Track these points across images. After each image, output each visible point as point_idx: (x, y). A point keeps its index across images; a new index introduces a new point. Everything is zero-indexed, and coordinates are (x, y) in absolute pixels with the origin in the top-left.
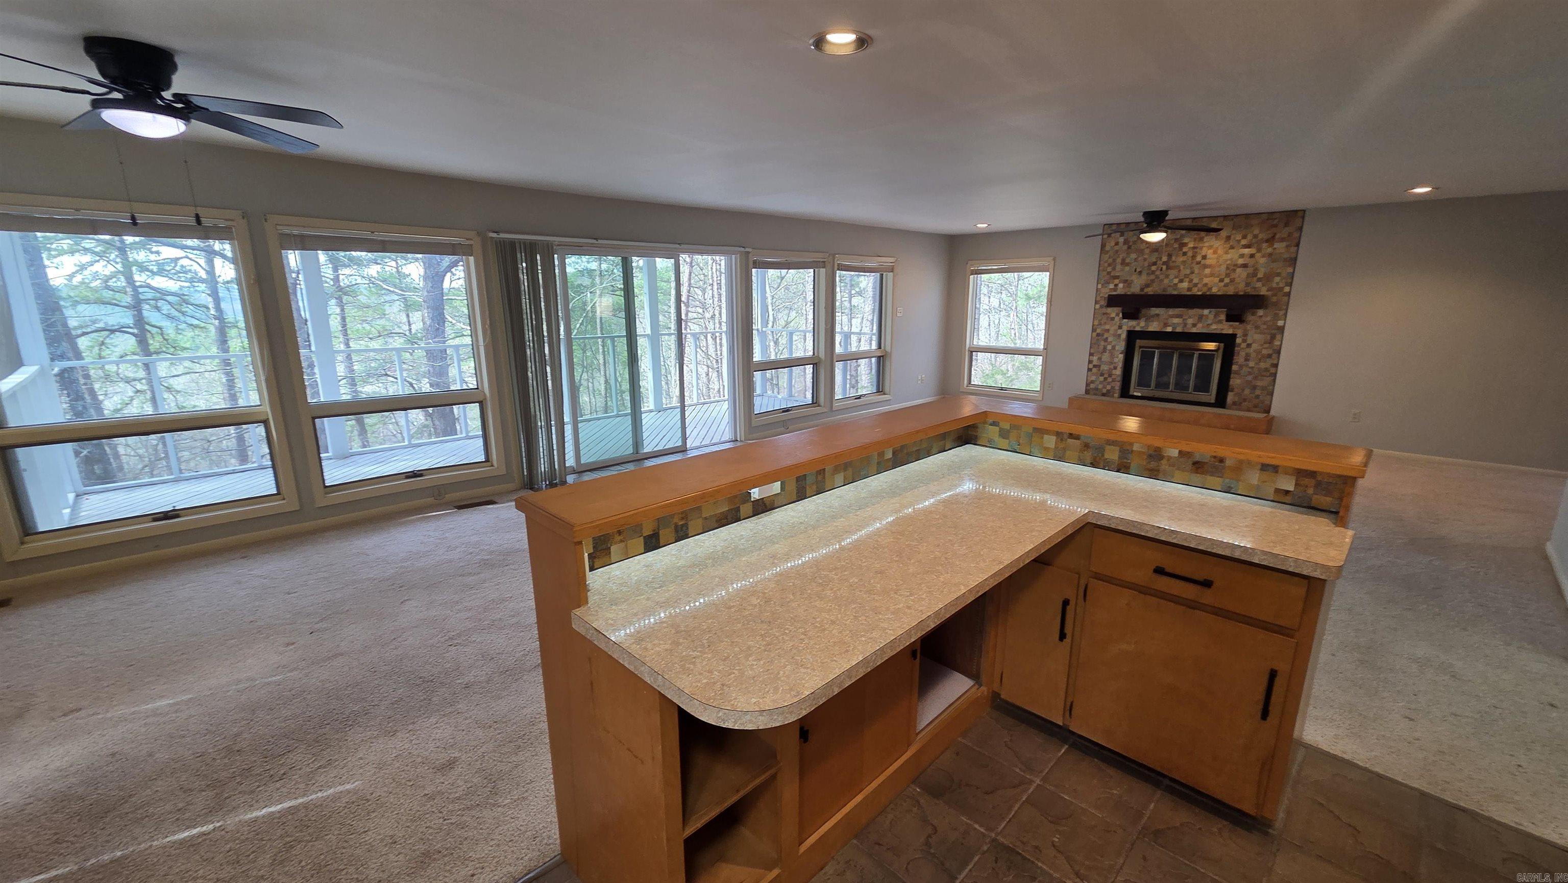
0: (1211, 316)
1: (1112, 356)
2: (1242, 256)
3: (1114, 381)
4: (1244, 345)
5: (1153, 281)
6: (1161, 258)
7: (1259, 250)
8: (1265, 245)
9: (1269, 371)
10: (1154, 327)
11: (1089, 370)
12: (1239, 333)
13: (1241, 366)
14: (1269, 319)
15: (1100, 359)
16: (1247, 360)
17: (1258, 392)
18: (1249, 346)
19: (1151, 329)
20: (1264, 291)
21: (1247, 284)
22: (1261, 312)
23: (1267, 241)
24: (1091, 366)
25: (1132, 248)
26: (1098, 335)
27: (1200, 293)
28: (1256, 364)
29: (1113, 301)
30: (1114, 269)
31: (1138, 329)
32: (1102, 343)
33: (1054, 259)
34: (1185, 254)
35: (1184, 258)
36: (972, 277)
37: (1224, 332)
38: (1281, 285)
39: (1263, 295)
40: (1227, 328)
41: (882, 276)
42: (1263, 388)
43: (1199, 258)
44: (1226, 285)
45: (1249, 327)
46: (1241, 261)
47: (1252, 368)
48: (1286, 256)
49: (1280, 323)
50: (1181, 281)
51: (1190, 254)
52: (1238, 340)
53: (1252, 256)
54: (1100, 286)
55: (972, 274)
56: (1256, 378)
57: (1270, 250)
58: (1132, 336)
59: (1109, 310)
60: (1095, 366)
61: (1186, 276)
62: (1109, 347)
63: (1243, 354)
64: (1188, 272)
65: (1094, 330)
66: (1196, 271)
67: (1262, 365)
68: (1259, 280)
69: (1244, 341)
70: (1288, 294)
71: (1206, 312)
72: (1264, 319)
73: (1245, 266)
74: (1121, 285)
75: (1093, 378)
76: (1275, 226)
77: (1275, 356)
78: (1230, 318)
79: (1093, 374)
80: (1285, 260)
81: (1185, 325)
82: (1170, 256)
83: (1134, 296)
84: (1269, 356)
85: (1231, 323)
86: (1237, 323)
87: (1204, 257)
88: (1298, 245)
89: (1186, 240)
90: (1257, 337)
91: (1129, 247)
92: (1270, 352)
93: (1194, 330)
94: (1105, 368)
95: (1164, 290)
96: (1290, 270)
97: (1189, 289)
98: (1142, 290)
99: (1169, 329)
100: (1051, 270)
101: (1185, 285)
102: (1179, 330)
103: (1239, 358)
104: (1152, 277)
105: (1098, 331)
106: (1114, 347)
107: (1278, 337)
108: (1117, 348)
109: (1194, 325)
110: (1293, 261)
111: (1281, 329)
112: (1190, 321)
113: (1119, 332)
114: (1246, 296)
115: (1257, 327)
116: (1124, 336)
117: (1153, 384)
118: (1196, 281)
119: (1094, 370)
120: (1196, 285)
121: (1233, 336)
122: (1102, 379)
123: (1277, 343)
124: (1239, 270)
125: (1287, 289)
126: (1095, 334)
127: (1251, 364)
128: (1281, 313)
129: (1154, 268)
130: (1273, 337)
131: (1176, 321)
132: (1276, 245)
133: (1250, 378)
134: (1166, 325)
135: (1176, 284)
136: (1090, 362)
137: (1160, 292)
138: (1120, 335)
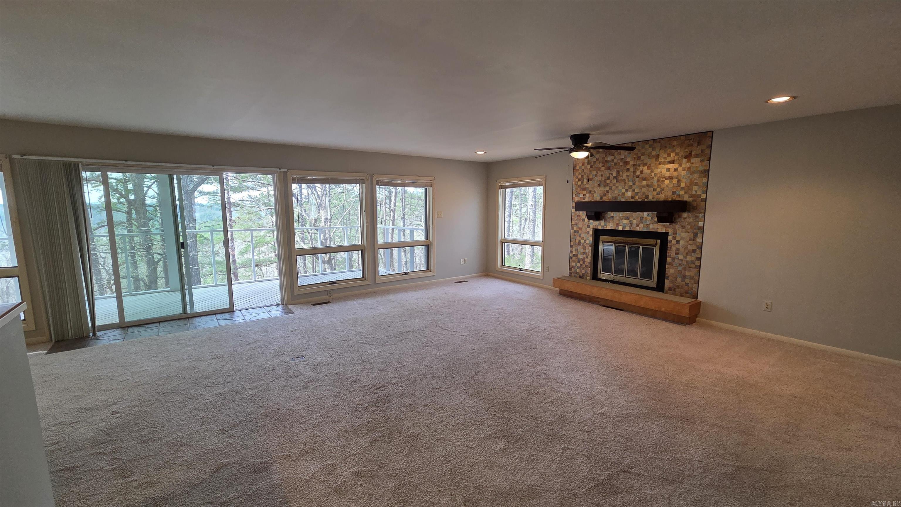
0: (649, 218)
1: (584, 248)
2: (668, 170)
3: (586, 266)
4: (674, 242)
5: (608, 191)
6: (612, 174)
7: (680, 165)
8: (684, 161)
9: (694, 264)
10: (610, 226)
11: (571, 258)
12: (670, 231)
13: (673, 259)
14: (691, 220)
15: (577, 250)
16: (677, 254)
17: (687, 281)
18: (678, 242)
19: (609, 228)
20: (686, 198)
21: (674, 193)
22: (685, 215)
23: (686, 157)
24: (571, 255)
25: (593, 167)
26: (575, 232)
27: (640, 200)
28: (685, 257)
29: (580, 206)
30: (582, 183)
31: (600, 228)
32: (578, 238)
33: (546, 177)
34: (628, 170)
35: (628, 173)
37: (659, 231)
38: (699, 192)
39: (686, 202)
40: (660, 228)
41: (426, 190)
42: (691, 278)
43: (638, 173)
44: (658, 194)
45: (677, 226)
46: (668, 174)
47: (682, 260)
48: (701, 168)
49: (701, 224)
50: (627, 191)
51: (632, 170)
52: (670, 238)
53: (676, 170)
54: (574, 196)
55: (500, 189)
56: (685, 269)
57: (688, 165)
58: (597, 233)
59: (578, 213)
60: (574, 255)
61: (630, 187)
62: (582, 241)
63: (674, 249)
64: (631, 184)
65: (572, 228)
66: (637, 183)
67: (689, 258)
68: (682, 188)
69: (674, 238)
70: (705, 200)
71: (645, 214)
72: (687, 220)
73: (671, 178)
74: (587, 195)
75: (573, 264)
76: (691, 145)
77: (698, 251)
78: (661, 220)
79: (574, 261)
80: (701, 172)
81: (632, 224)
82: (618, 172)
83: (596, 203)
84: (694, 251)
85: (664, 224)
86: (668, 224)
87: (642, 172)
88: (709, 160)
89: (628, 159)
90: (684, 235)
91: (591, 167)
92: (694, 247)
93: (638, 229)
94: (580, 256)
95: (616, 198)
96: (705, 180)
97: (633, 197)
98: (601, 198)
99: (621, 228)
100: (544, 184)
101: (630, 194)
102: (627, 229)
103: (671, 252)
104: (607, 188)
105: (575, 229)
106: (585, 242)
107: (700, 235)
108: (588, 242)
109: (638, 225)
110: (706, 173)
111: (702, 229)
112: (635, 222)
113: (588, 229)
114: (673, 202)
115: (683, 227)
116: (591, 233)
117: (613, 270)
118: (637, 190)
119: (574, 258)
120: (637, 194)
121: (666, 234)
122: (579, 265)
123: (699, 240)
124: (667, 182)
125: (704, 196)
126: (573, 231)
127: (681, 257)
128: (701, 216)
129: (608, 181)
130: (696, 235)
131: (625, 221)
132: (693, 160)
133: (680, 268)
134: (618, 225)
135: (623, 194)
136: (571, 252)
137: (613, 200)
138: (588, 232)
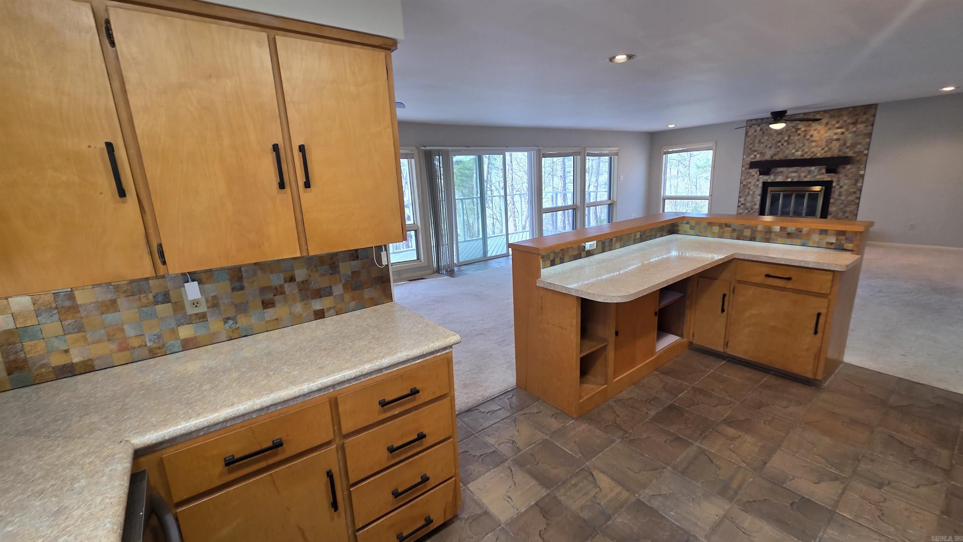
0: (817, 171)
1: (753, 198)
2: (836, 134)
3: (754, 212)
4: (838, 187)
5: (778, 152)
6: (784, 138)
7: (847, 130)
8: (851, 126)
9: (854, 202)
10: (780, 179)
11: (739, 206)
12: (835, 180)
13: (836, 200)
14: (854, 170)
15: (745, 200)
16: (840, 195)
17: (847, 215)
18: (841, 187)
19: (778, 180)
20: (850, 154)
21: (840, 151)
22: (849, 167)
23: (853, 124)
24: (740, 204)
25: (765, 133)
26: (744, 186)
27: (809, 157)
28: (846, 198)
29: (753, 165)
30: (754, 146)
31: (769, 181)
32: (747, 190)
33: (716, 143)
34: (799, 135)
35: (799, 137)
36: (664, 156)
37: (825, 180)
38: (862, 150)
39: (850, 157)
40: (826, 177)
41: (611, 158)
42: (851, 212)
43: (808, 137)
44: (826, 152)
45: (841, 176)
46: (835, 137)
47: (843, 200)
48: (865, 132)
49: (862, 172)
50: (797, 151)
51: (802, 134)
52: (834, 184)
53: (843, 133)
54: (745, 157)
55: (664, 154)
56: (846, 206)
57: (854, 129)
58: (766, 185)
59: (751, 170)
60: (742, 204)
61: (800, 148)
62: (751, 193)
63: (837, 192)
64: (801, 145)
65: (741, 183)
66: (807, 144)
67: (850, 198)
68: (847, 147)
69: (838, 184)
70: (867, 155)
71: (813, 168)
72: (850, 170)
73: (838, 140)
74: (758, 156)
75: (741, 211)
76: (857, 115)
77: (858, 192)
78: (828, 171)
79: (741, 209)
80: (865, 134)
81: (800, 177)
82: (789, 136)
83: (766, 161)
84: (855, 193)
85: (830, 174)
86: (833, 174)
87: (812, 136)
88: (872, 125)
89: (799, 127)
90: (846, 181)
91: (763, 133)
92: (854, 190)
93: (806, 180)
94: (748, 205)
95: (786, 157)
96: (868, 140)
97: (802, 155)
98: (772, 157)
99: (789, 180)
100: (714, 148)
101: (799, 153)
102: (796, 180)
103: (835, 195)
104: (779, 149)
105: (744, 183)
106: (754, 193)
107: (860, 181)
108: (756, 193)
109: (805, 177)
110: (870, 135)
111: (862, 176)
112: (803, 174)
113: (758, 183)
114: (839, 158)
115: (846, 176)
116: (761, 185)
117: (779, 213)
118: (806, 150)
119: (742, 206)
120: (806, 153)
121: (831, 182)
122: (746, 211)
123: (859, 184)
124: (834, 143)
125: (866, 152)
126: (742, 185)
127: (843, 198)
128: (862, 166)
129: (779, 144)
130: (857, 181)
131: (794, 175)
132: (858, 126)
133: (842, 206)
134: (787, 177)
135: (794, 153)
136: (739, 202)
137: (783, 158)
138: (758, 185)
